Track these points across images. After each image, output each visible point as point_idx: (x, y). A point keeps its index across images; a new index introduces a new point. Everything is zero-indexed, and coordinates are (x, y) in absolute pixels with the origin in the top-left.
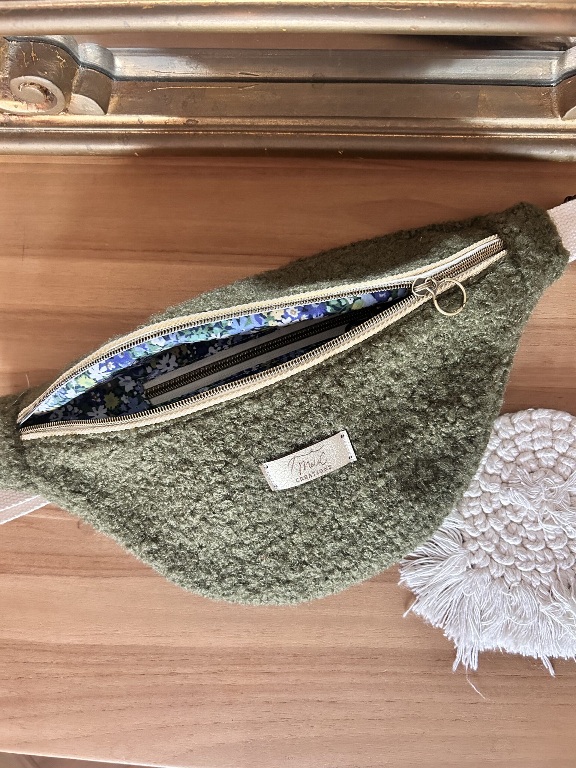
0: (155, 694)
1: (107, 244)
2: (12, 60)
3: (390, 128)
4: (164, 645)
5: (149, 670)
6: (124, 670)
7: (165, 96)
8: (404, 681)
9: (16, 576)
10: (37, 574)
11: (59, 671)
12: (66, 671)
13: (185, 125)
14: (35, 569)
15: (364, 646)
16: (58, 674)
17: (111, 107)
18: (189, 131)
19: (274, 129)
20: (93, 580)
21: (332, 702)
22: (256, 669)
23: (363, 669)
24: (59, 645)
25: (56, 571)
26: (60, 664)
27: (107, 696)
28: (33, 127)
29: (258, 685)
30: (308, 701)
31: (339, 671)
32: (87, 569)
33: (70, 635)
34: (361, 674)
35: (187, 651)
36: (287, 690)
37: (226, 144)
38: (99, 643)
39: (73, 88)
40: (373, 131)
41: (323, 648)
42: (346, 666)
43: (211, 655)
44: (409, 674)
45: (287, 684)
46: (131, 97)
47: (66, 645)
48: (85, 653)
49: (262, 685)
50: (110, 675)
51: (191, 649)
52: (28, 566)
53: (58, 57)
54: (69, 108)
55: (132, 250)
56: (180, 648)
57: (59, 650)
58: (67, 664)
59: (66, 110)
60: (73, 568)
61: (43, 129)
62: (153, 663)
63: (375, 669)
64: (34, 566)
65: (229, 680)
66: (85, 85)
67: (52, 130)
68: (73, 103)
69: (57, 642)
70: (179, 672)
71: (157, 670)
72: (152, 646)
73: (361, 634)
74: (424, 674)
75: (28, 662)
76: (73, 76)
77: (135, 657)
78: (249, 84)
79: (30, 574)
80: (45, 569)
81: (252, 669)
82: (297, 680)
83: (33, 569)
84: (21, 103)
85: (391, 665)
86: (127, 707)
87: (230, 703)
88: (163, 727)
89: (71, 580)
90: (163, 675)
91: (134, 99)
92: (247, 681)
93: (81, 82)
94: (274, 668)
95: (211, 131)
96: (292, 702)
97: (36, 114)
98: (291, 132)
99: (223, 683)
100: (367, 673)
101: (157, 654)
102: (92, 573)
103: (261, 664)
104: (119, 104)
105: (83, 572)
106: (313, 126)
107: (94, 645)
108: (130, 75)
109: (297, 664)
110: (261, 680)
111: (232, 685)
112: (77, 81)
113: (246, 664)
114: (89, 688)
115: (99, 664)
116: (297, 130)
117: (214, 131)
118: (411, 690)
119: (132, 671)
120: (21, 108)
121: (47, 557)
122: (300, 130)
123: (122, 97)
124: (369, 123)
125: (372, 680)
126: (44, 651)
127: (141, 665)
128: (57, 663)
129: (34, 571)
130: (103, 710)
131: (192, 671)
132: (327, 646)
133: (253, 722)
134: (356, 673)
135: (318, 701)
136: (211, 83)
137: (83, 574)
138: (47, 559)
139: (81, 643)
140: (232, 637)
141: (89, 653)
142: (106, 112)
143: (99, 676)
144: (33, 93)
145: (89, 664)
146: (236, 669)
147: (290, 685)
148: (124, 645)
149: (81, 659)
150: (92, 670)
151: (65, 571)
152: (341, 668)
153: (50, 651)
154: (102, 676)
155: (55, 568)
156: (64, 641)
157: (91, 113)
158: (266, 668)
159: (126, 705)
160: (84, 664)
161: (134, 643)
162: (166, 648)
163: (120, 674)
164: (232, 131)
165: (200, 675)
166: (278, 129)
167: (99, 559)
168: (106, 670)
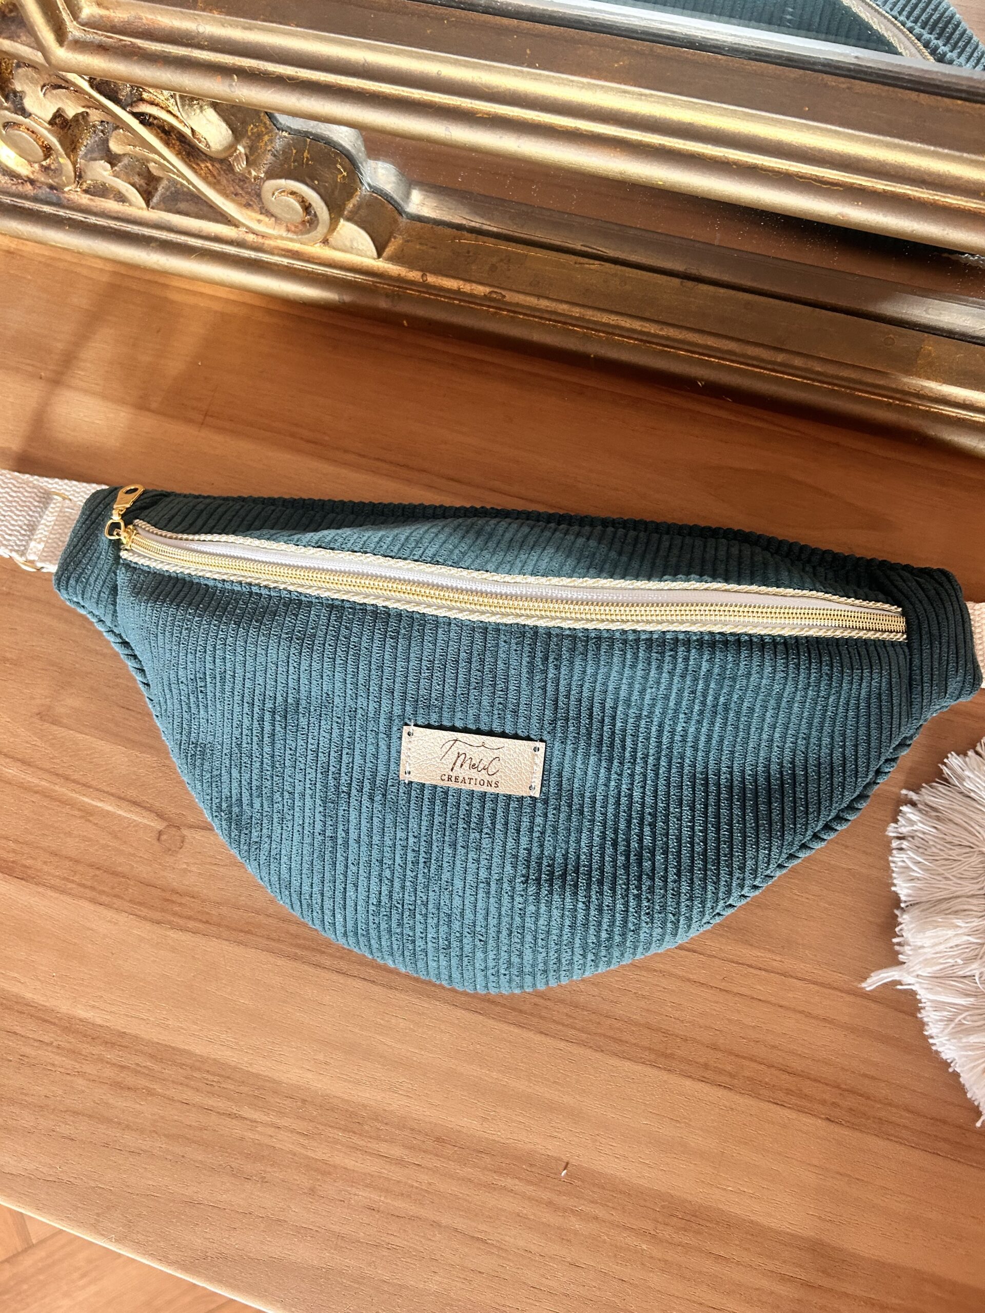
0: (194, 1142)
1: (327, 438)
2: (275, 156)
3: (780, 364)
4: (233, 1064)
5: (198, 1099)
6: (158, 1087)
7: (468, 252)
8: (608, 1235)
9: (41, 889)
10: (74, 896)
11: (58, 1060)
12: (68, 1063)
13: (485, 297)
14: (74, 886)
15: (555, 1155)
16: (53, 1065)
17: (388, 251)
18: (489, 307)
19: (610, 330)
20: (156, 927)
21: (478, 1239)
22: (369, 1145)
23: (546, 1195)
24: (71, 1018)
25: (104, 899)
26: (63, 1049)
27: (119, 1124)
28: (272, 254)
29: (365, 1174)
30: (439, 1225)
31: (505, 1188)
32: (151, 907)
33: (93, 1007)
34: (539, 1201)
35: (268, 1084)
36: (409, 1196)
37: (537, 336)
38: (133, 1032)
39: (346, 213)
40: (755, 363)
41: (486, 1138)
42: (517, 1182)
43: (304, 1101)
44: (618, 1226)
45: (412, 1186)
46: (421, 244)
47: (81, 1020)
48: (107, 1043)
49: (372, 1176)
50: (135, 1090)
51: (274, 1081)
52: (64, 879)
53: (339, 166)
54: (330, 240)
55: (360, 455)
56: (257, 1076)
57: (69, 1026)
58: (73, 1053)
59: (325, 242)
60: (130, 901)
61: (285, 261)
62: (209, 1088)
63: (563, 1201)
64: (73, 882)
65: (320, 1152)
66: (363, 212)
67: (298, 264)
68: (338, 232)
69: (70, 1012)
70: (245, 1115)
71: (211, 1102)
72: (215, 1059)
73: (556, 1134)
74: (642, 1233)
75: (15, 1033)
76: (350, 195)
77: (181, 1070)
78: (592, 261)
79: (63, 892)
80: (87, 891)
81: (361, 1143)
82: (430, 1184)
83: (70, 885)
84: (267, 219)
85: (592, 1202)
86: (145, 1151)
87: (312, 1191)
88: (191, 1203)
89: (122, 918)
90: (218, 1113)
91: (424, 248)
92: (349, 1163)
93: (359, 207)
94: (396, 1151)
95: (520, 313)
96: (412, 1218)
97: (282, 238)
98: (636, 339)
99: (310, 1154)
100: (550, 1203)
101: (218, 1075)
102: (157, 916)
103: (378, 1139)
104: (402, 249)
105: (144, 912)
106: (668, 338)
107: (124, 1033)
108: (427, 215)
109: (437, 1155)
110: (372, 1166)
111: (324, 1162)
112: (354, 205)
113: (354, 1133)
114: (94, 1102)
115: (123, 1067)
116: (644, 338)
117: (525, 314)
118: (615, 1256)
119: (171, 1092)
120: (264, 226)
121: (98, 872)
122: (649, 339)
123: (408, 241)
124: (751, 351)
125: (554, 1219)
126: (46, 1021)
127: (187, 1086)
128: (58, 1047)
129: (71, 889)
130: (106, 1145)
131: (265, 1118)
132: (495, 1138)
133: (340, 1237)
134: (530, 1199)
135: (456, 1230)
136: (537, 249)
137: (143, 914)
138: (96, 876)
139: (105, 1024)
140: (345, 1080)
141: (113, 1044)
142: (379, 255)
143: (118, 1086)
144: (289, 207)
145: (107, 1063)
146: (336, 1137)
147: (417, 1188)
148: (171, 1047)
149: (97, 1050)
150: (109, 1072)
151: (117, 902)
152: (509, 1182)
153: (54, 1024)
154: (122, 1088)
155: (102, 892)
156: (81, 1013)
157: (359, 253)
158: (383, 1148)
159: (144, 1148)
160: (101, 1060)
161: (187, 1048)
162: (235, 1069)
163: (151, 1093)
164: (550, 320)
165: (277, 1130)
166: (617, 332)
167: (175, 897)
168: (130, 1080)
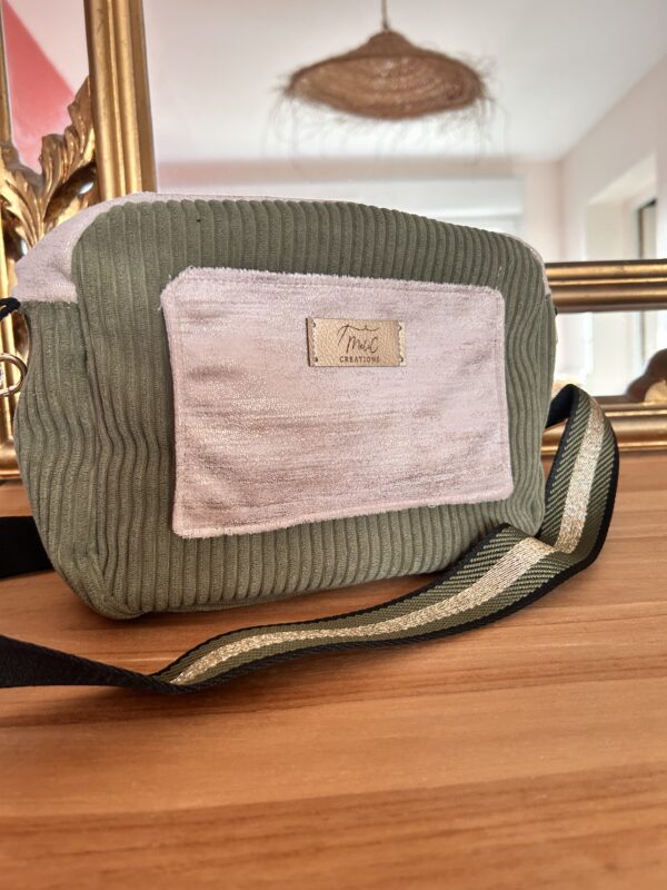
5: (389, 832)
6: (329, 841)
11: (164, 860)
12: (182, 858)
16: (159, 867)
24: (170, 814)
26: (170, 846)
43: (522, 790)
47: (188, 810)
48: (232, 821)
50: (297, 853)
51: (470, 785)
52: (127, 710)
56: (450, 788)
57: (170, 821)
58: (188, 845)
62: (397, 818)
64: (137, 710)
65: (584, 828)
69: (169, 808)
70: (462, 827)
71: (409, 830)
72: (386, 791)
75: (88, 853)
77: (350, 815)
79: (127, 719)
80: (157, 711)
83: (134, 713)
89: (209, 718)
101: (402, 801)
102: (251, 707)
107: (254, 804)
111: (597, 835)
113: (605, 797)
115: (267, 836)
119: (349, 839)
126: (133, 826)
127: (367, 826)
128: (163, 846)
129: (137, 715)
131: (491, 822)
137: (233, 710)
139: (224, 804)
141: (243, 818)
143: (269, 857)
145: (241, 840)
149: (221, 832)
153: (148, 826)
156: (183, 805)
160: (229, 840)
161: (345, 792)
163: (319, 850)
168: (284, 846)
